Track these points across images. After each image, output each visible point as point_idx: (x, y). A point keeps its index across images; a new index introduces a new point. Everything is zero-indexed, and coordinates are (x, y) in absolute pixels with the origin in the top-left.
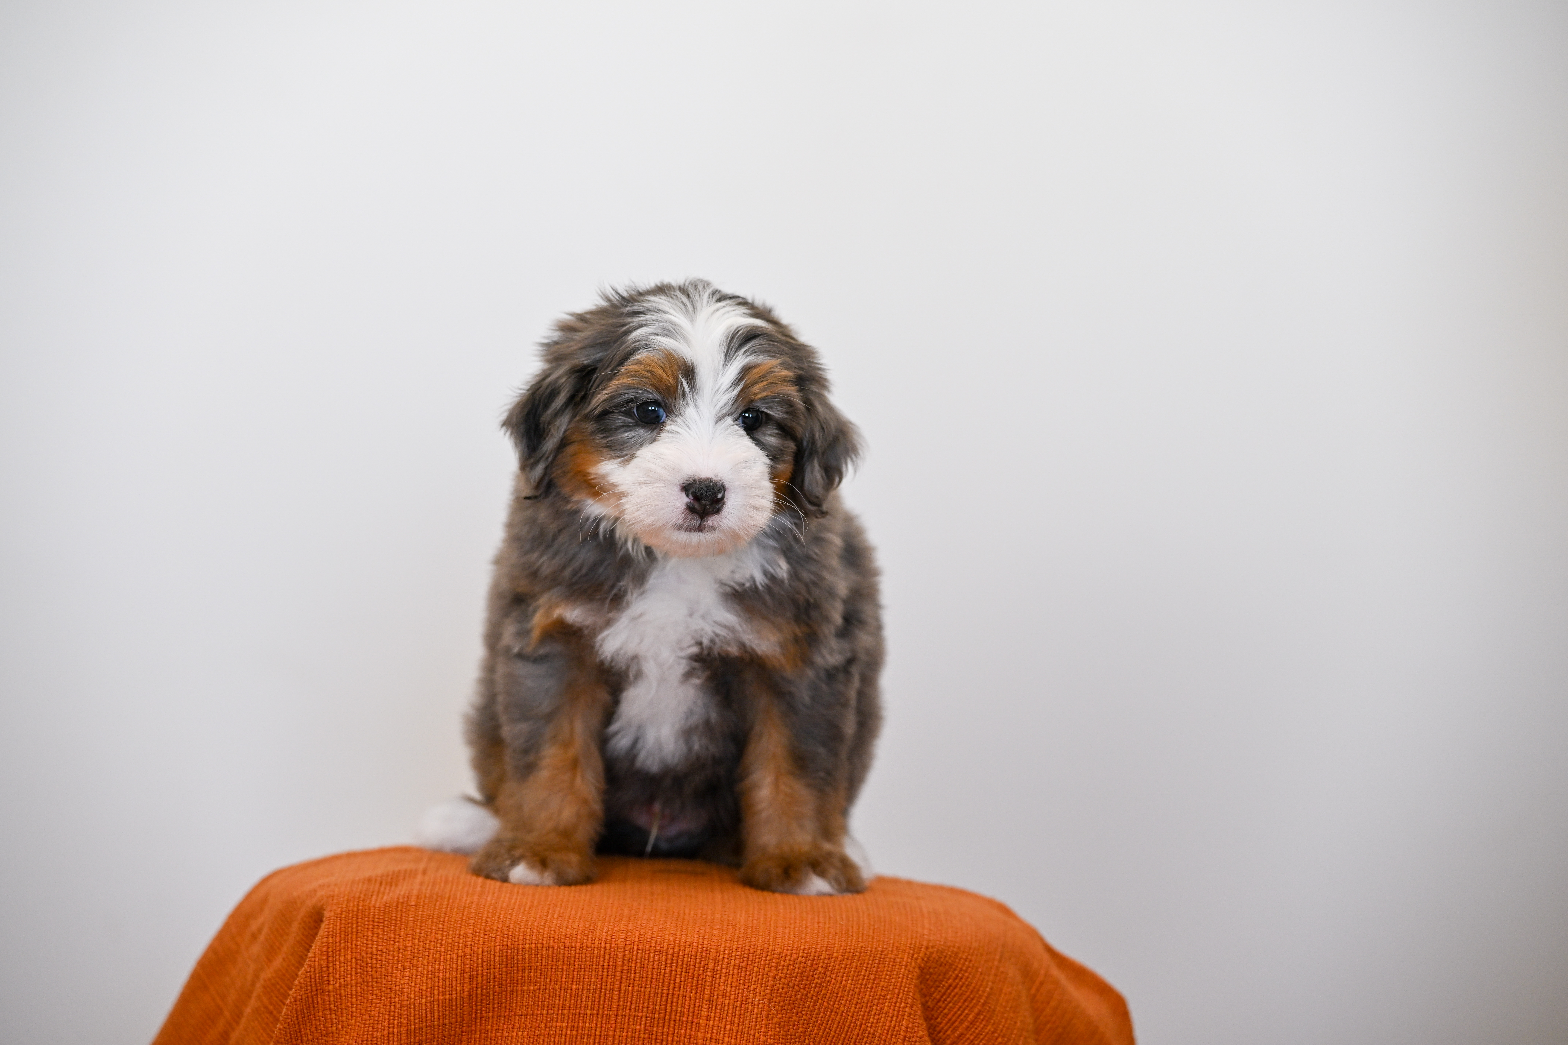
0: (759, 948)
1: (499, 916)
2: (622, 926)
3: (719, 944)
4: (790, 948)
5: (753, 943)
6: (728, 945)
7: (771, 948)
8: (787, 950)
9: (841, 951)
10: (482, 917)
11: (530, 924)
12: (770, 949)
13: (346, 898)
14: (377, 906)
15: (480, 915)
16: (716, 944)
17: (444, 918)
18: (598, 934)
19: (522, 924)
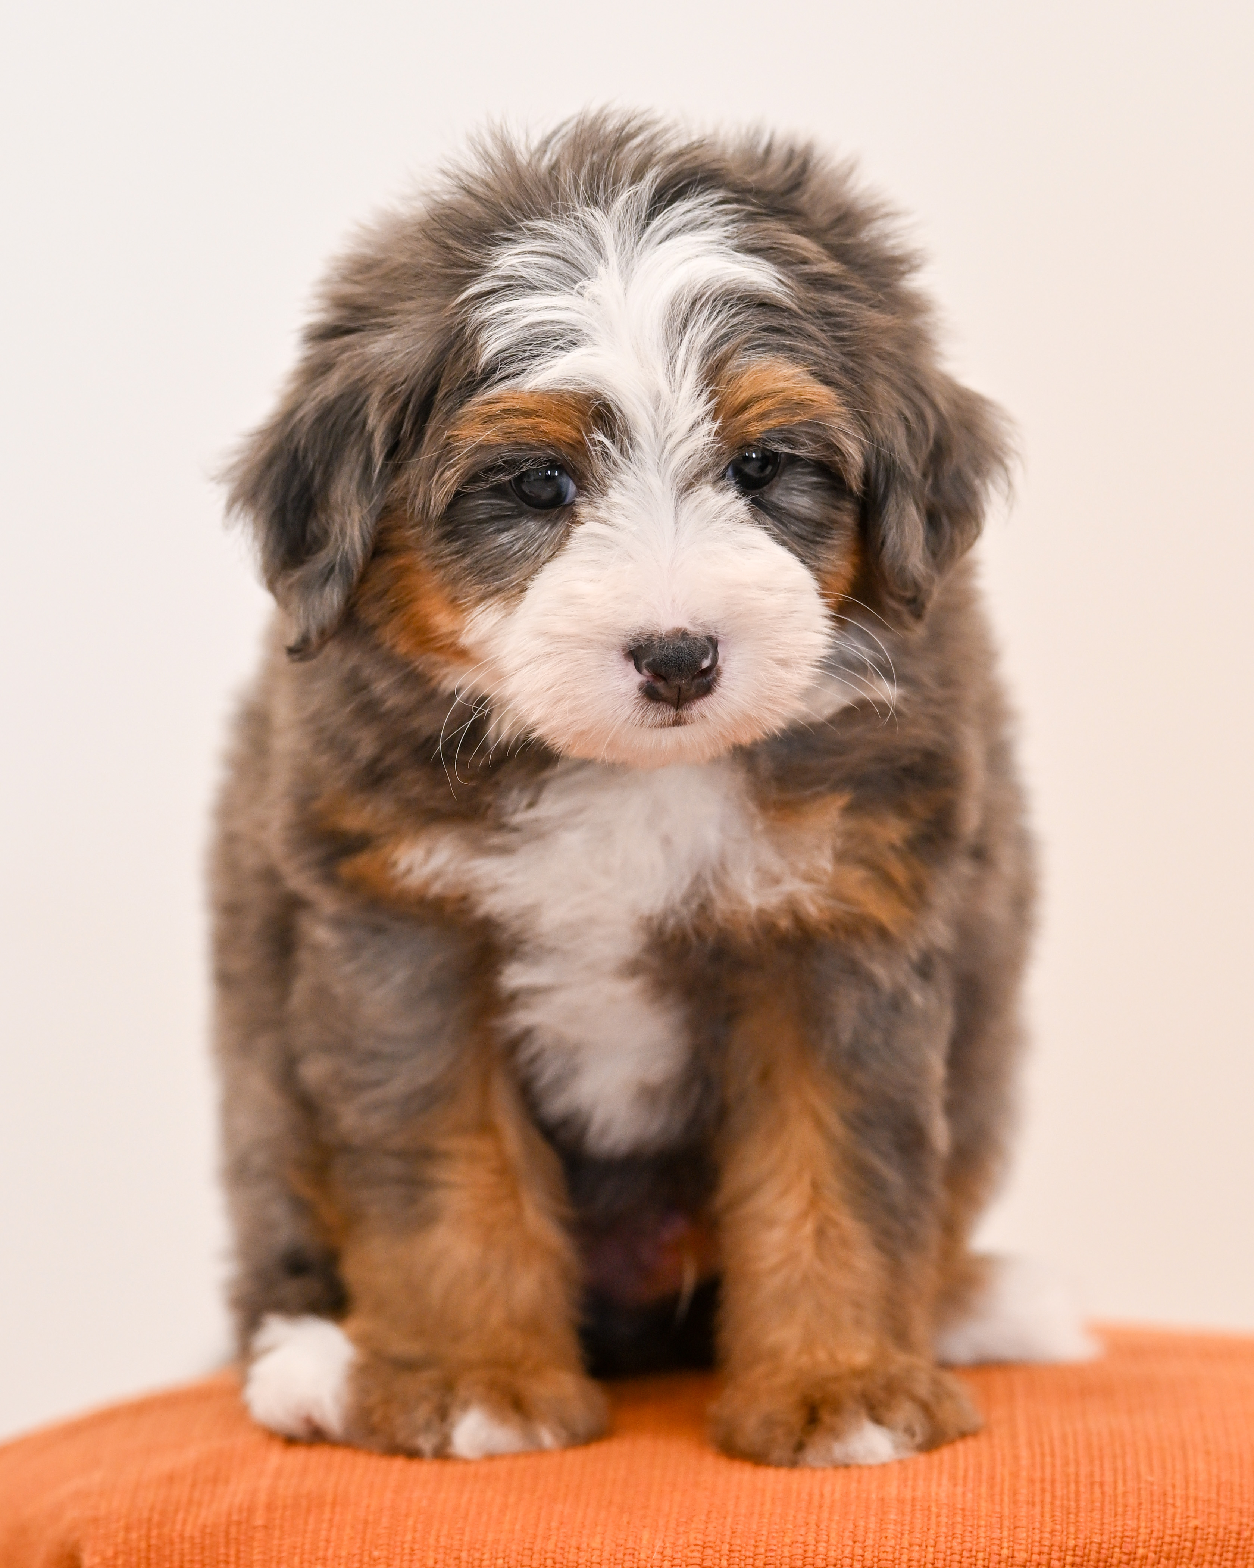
0: (981, 1555)
1: (438, 1536)
2: (692, 1535)
3: (897, 1555)
4: (1046, 1549)
5: (968, 1545)
6: (915, 1555)
7: (1005, 1552)
8: (1040, 1553)
9: (1153, 1542)
10: (403, 1542)
11: (501, 1548)
12: (1004, 1556)
13: (122, 1523)
14: (187, 1534)
15: (398, 1538)
16: (891, 1557)
17: (326, 1549)
18: (643, 1556)
19: (486, 1550)
